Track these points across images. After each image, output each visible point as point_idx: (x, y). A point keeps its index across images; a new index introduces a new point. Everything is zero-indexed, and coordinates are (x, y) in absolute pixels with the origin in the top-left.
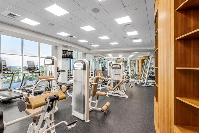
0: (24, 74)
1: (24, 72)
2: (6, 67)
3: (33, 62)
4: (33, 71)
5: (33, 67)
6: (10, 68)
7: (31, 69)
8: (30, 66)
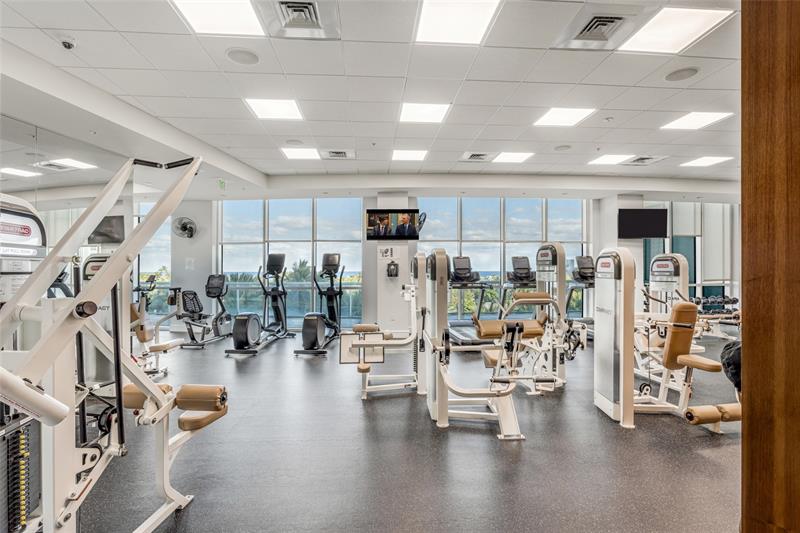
0: (505, 291)
1: (505, 285)
2: (469, 272)
3: (526, 258)
4: (525, 282)
5: (526, 271)
6: (477, 274)
7: (521, 279)
8: (518, 271)
